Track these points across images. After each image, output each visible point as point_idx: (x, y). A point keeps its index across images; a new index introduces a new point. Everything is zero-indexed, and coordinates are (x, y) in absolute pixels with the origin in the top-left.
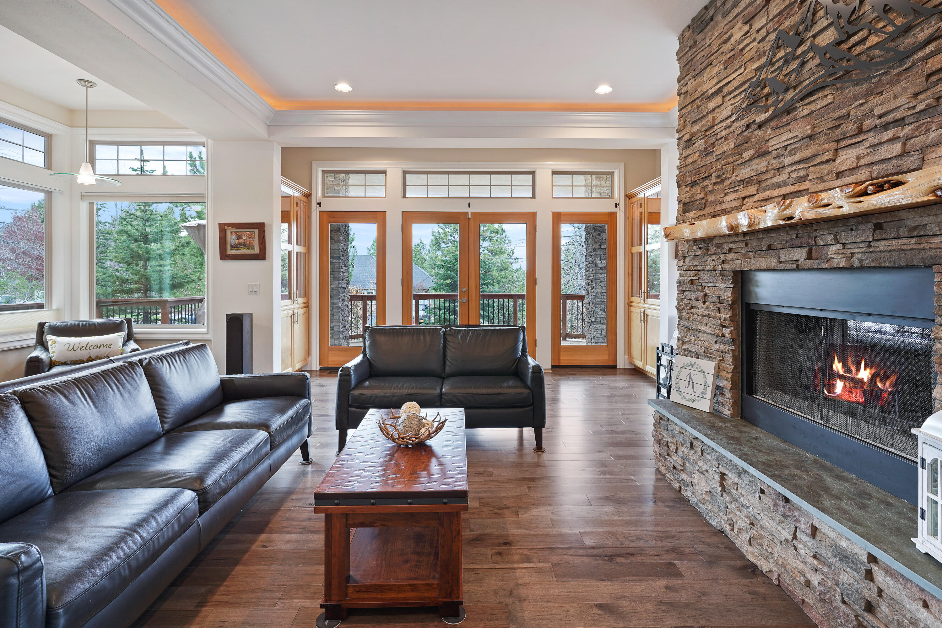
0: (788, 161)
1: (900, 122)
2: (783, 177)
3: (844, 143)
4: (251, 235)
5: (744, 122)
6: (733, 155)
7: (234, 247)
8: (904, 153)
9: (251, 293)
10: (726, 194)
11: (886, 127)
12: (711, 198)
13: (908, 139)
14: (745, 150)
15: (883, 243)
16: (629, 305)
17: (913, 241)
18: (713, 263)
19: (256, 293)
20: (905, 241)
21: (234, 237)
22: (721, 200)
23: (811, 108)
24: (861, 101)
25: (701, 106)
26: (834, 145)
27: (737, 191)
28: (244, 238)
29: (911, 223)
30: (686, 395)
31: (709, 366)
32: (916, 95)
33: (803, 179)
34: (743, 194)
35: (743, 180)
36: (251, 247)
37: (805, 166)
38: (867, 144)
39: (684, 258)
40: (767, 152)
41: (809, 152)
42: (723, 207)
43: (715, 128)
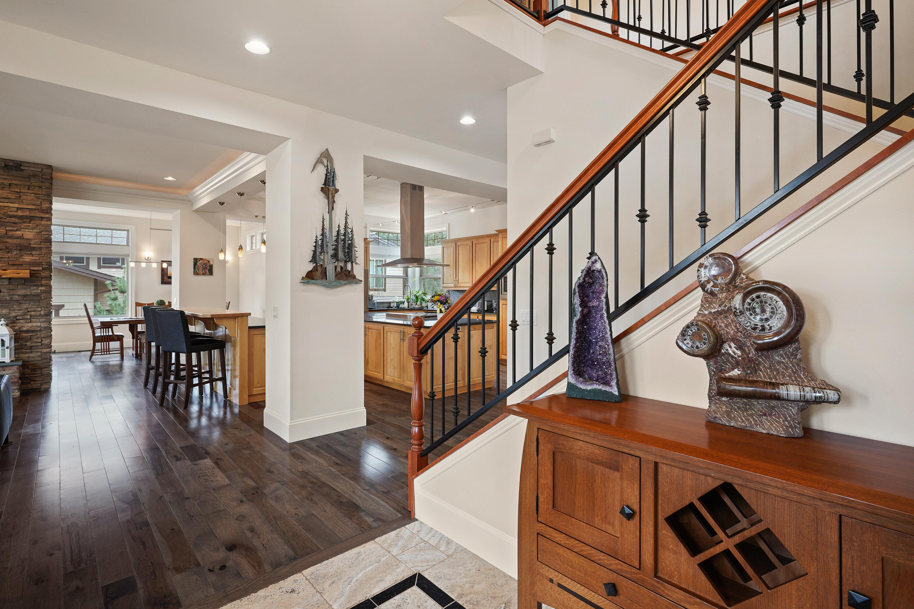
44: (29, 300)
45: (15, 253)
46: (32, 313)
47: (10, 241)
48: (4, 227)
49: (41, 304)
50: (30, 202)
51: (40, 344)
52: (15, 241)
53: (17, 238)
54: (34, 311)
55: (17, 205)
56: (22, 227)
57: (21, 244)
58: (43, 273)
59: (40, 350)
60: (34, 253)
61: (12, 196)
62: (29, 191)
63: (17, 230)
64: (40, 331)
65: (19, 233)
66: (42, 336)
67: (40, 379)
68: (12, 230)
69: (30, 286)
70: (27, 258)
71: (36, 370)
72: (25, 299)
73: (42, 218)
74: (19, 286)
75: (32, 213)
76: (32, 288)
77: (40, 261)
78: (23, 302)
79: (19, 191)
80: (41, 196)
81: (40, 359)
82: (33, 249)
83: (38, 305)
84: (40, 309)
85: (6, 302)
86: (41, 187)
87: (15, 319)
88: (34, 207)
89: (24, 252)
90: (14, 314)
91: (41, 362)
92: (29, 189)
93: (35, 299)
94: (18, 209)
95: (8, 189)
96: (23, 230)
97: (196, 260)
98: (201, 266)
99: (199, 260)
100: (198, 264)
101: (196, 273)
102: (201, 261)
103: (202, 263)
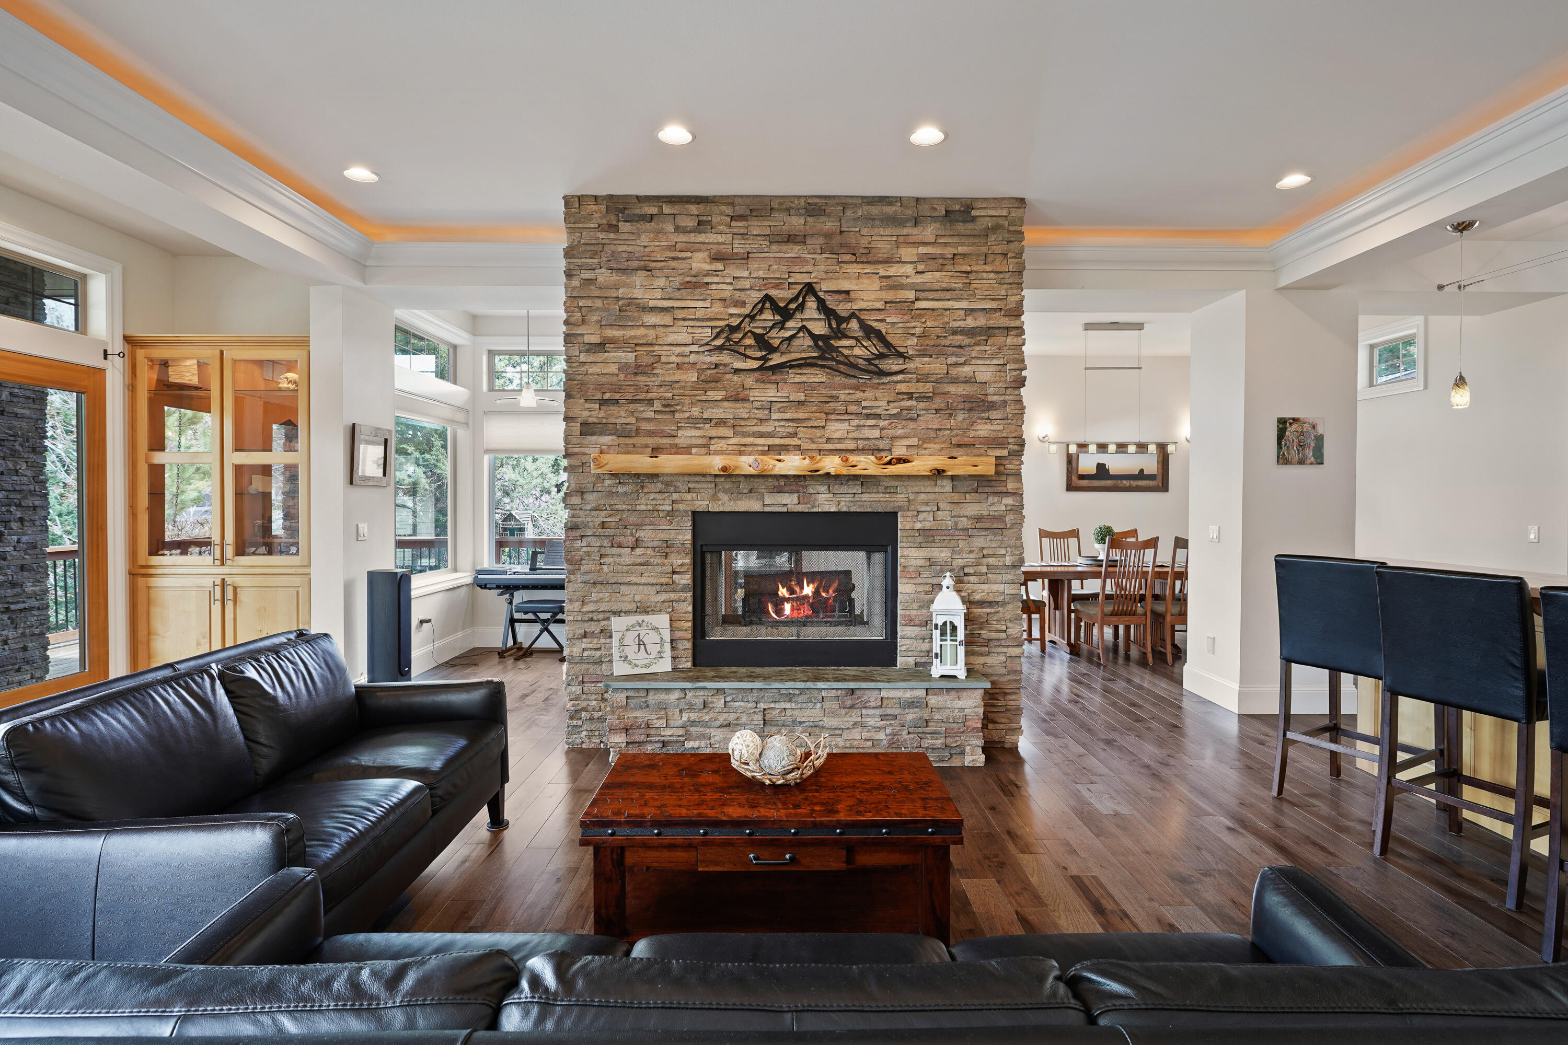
0: (775, 416)
1: (878, 416)
2: (767, 428)
3: (833, 417)
5: (714, 359)
6: (693, 388)
8: (882, 438)
10: (681, 428)
11: (868, 416)
12: (646, 426)
13: (884, 429)
14: (712, 389)
15: (866, 495)
16: (143, 573)
17: (887, 495)
18: (654, 502)
20: (882, 495)
22: (673, 433)
23: (803, 379)
24: (851, 392)
25: (625, 311)
26: (824, 416)
27: (700, 428)
29: (885, 484)
30: (637, 662)
31: (662, 620)
33: (794, 435)
34: (713, 433)
35: (711, 420)
37: (795, 425)
38: (854, 423)
39: (583, 493)
40: (746, 400)
41: (801, 415)
42: (677, 441)
43: (656, 348)
44: (986, 529)
45: (960, 417)
46: (991, 561)
47: (952, 388)
48: (942, 358)
49: (1006, 539)
50: (988, 293)
51: (1003, 635)
52: (961, 389)
53: (965, 382)
54: (994, 555)
55: (964, 305)
56: (974, 354)
57: (973, 396)
58: (1010, 463)
59: (1005, 650)
60: (994, 415)
61: (957, 284)
62: (988, 268)
63: (964, 363)
64: (1004, 604)
65: (967, 370)
66: (1008, 616)
67: (1003, 721)
68: (956, 364)
69: (985, 495)
70: (983, 430)
71: (997, 696)
72: (978, 525)
73: (1007, 328)
74: (967, 495)
75: (990, 319)
76: (990, 499)
77: (1004, 435)
78: (976, 533)
79: (969, 269)
80: (1007, 275)
81: (1003, 671)
82: (992, 406)
83: (1001, 541)
84: (1003, 551)
85: (946, 532)
86: (1005, 255)
87: (962, 574)
88: (994, 305)
89: (975, 415)
90: (960, 562)
91: (1008, 678)
92: (985, 264)
93: (995, 526)
94: (969, 312)
95: (950, 267)
96: (973, 362)
97: (1283, 424)
98: (1296, 441)
99: (1291, 424)
100: (1287, 433)
101: (1283, 460)
102: (1295, 426)
103: (1298, 432)
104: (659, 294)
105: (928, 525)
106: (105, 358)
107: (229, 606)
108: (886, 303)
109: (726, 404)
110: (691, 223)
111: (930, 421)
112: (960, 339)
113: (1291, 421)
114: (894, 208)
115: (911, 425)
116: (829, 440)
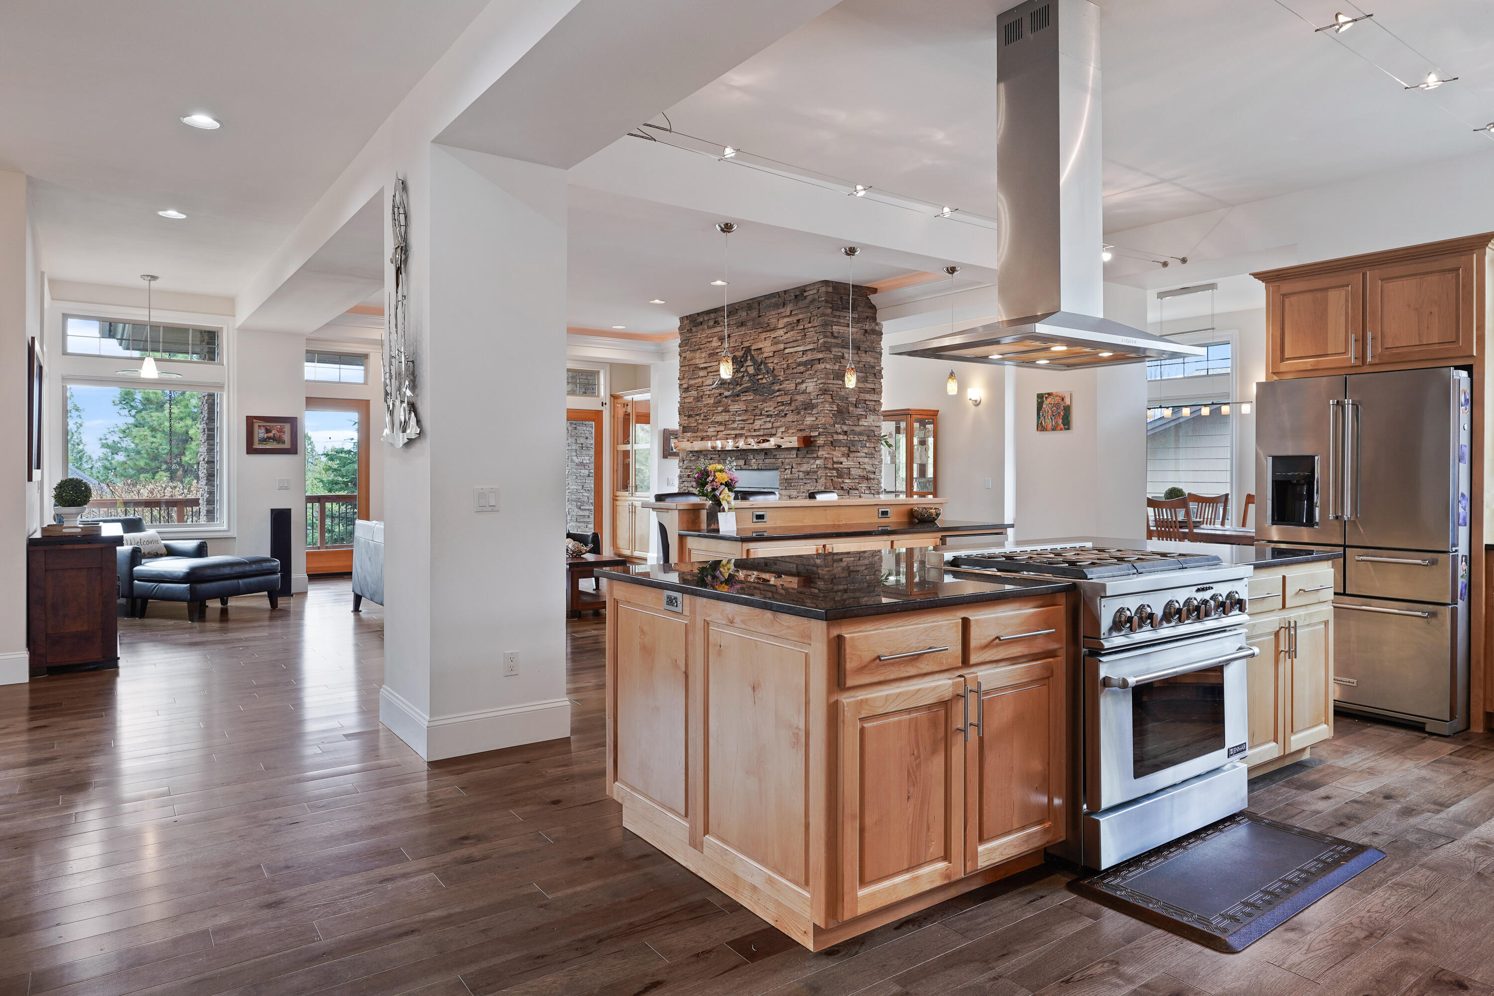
0: (737, 418)
2: (735, 425)
3: (757, 417)
4: (281, 429)
5: (719, 391)
6: (713, 407)
7: (263, 440)
8: (772, 428)
9: (281, 488)
10: (709, 427)
12: (700, 427)
14: (718, 407)
16: (615, 499)
17: (774, 460)
19: (287, 488)
21: (263, 430)
22: (706, 430)
24: (762, 404)
26: (753, 417)
28: (274, 432)
29: (774, 454)
32: (775, 408)
33: (743, 428)
34: (719, 429)
35: (718, 422)
36: (279, 440)
37: (743, 423)
39: (684, 461)
40: (729, 411)
41: (745, 418)
42: (708, 434)
43: (703, 388)
53: (802, 393)
55: (803, 348)
56: (806, 376)
61: (799, 336)
68: (799, 384)
69: (809, 459)
73: (819, 359)
76: (811, 461)
79: (803, 327)
82: (813, 406)
94: (804, 352)
95: (797, 327)
96: (807, 381)
97: (1040, 397)
98: (1050, 411)
99: (1046, 398)
100: (1044, 406)
101: (1041, 427)
102: (1049, 400)
103: (1051, 404)
104: (703, 361)
105: (789, 476)
106: (602, 406)
107: (634, 513)
108: (774, 352)
109: (724, 414)
110: (711, 323)
111: (790, 417)
112: (802, 368)
113: (1047, 396)
114: (776, 299)
115: (783, 420)
116: (755, 430)
